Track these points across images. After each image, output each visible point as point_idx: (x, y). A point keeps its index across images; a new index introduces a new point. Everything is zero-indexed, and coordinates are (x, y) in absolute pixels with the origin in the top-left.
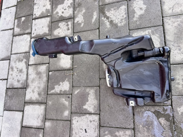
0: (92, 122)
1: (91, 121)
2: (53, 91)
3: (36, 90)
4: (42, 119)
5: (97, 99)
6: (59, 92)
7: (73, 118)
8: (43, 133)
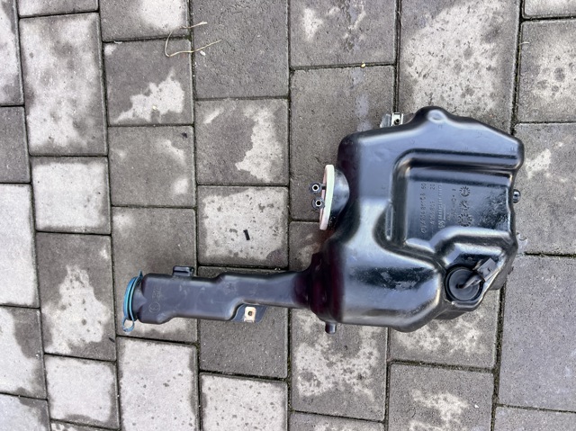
0: (267, 208)
1: (264, 207)
2: (125, 116)
3: (65, 111)
4: (101, 205)
5: (280, 141)
6: (148, 118)
7: (205, 201)
8: (110, 247)
